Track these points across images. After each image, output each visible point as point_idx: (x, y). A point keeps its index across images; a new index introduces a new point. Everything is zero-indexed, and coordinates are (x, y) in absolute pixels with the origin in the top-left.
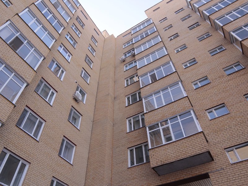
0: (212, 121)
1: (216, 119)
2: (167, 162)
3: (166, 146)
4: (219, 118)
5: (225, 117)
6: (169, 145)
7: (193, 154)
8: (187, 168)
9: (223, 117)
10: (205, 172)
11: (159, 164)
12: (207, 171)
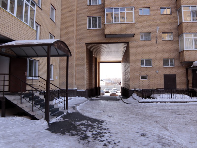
0: (140, 16)
1: (142, 16)
2: (114, 33)
3: (115, 25)
4: (144, 16)
5: (147, 16)
6: (117, 25)
7: (127, 33)
8: (121, 37)
9: (146, 16)
10: (128, 41)
11: (110, 33)
12: (129, 41)
